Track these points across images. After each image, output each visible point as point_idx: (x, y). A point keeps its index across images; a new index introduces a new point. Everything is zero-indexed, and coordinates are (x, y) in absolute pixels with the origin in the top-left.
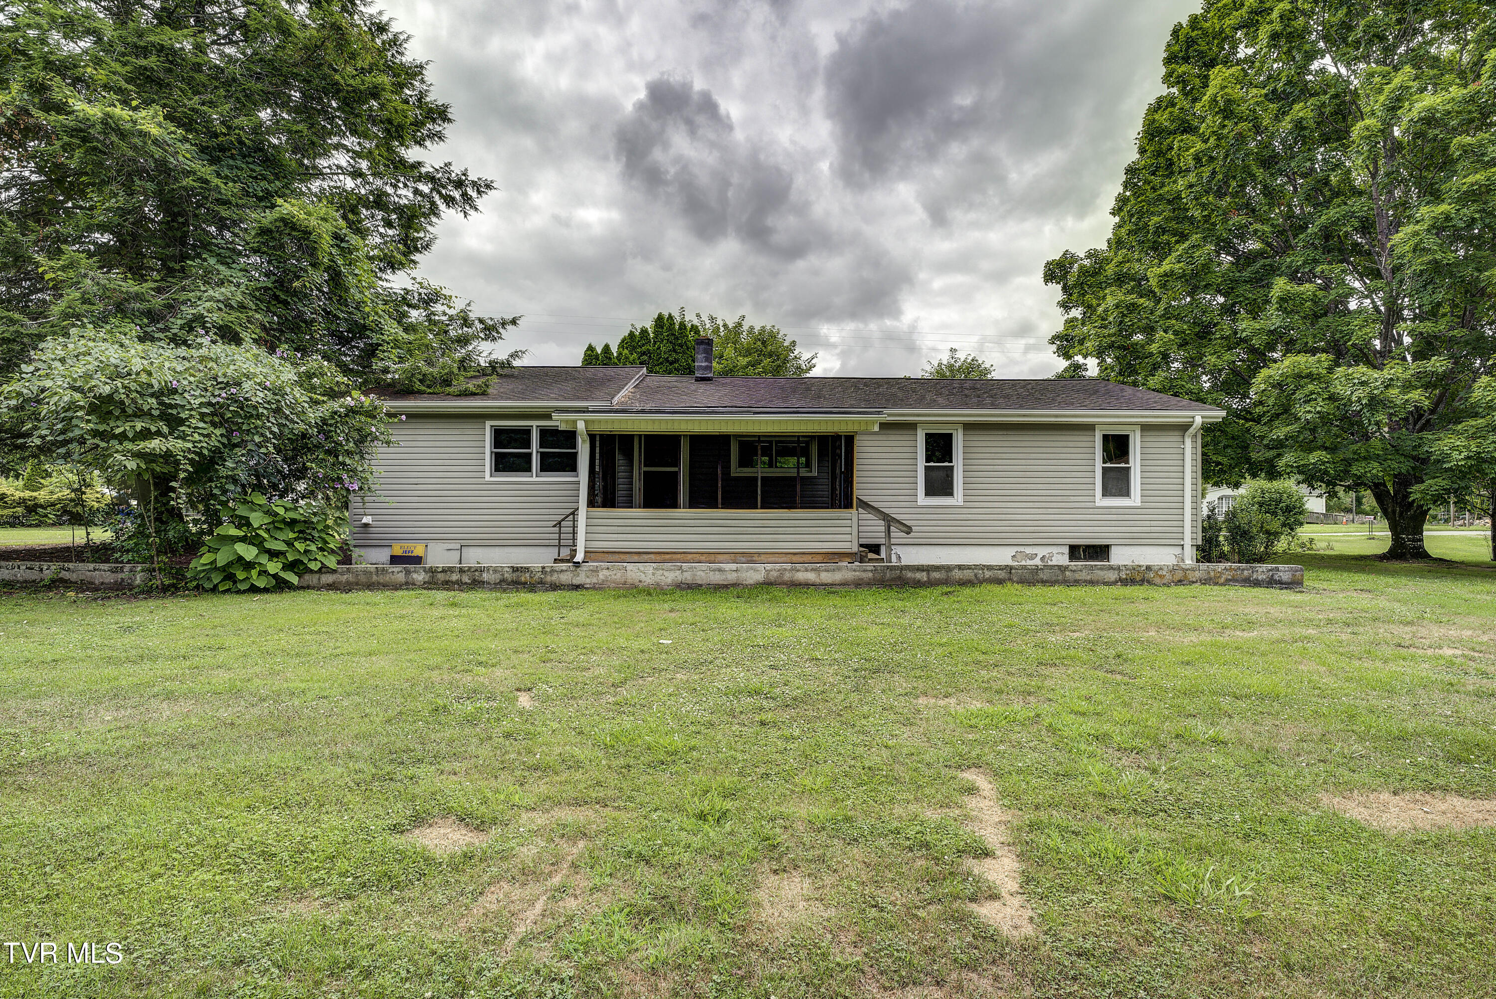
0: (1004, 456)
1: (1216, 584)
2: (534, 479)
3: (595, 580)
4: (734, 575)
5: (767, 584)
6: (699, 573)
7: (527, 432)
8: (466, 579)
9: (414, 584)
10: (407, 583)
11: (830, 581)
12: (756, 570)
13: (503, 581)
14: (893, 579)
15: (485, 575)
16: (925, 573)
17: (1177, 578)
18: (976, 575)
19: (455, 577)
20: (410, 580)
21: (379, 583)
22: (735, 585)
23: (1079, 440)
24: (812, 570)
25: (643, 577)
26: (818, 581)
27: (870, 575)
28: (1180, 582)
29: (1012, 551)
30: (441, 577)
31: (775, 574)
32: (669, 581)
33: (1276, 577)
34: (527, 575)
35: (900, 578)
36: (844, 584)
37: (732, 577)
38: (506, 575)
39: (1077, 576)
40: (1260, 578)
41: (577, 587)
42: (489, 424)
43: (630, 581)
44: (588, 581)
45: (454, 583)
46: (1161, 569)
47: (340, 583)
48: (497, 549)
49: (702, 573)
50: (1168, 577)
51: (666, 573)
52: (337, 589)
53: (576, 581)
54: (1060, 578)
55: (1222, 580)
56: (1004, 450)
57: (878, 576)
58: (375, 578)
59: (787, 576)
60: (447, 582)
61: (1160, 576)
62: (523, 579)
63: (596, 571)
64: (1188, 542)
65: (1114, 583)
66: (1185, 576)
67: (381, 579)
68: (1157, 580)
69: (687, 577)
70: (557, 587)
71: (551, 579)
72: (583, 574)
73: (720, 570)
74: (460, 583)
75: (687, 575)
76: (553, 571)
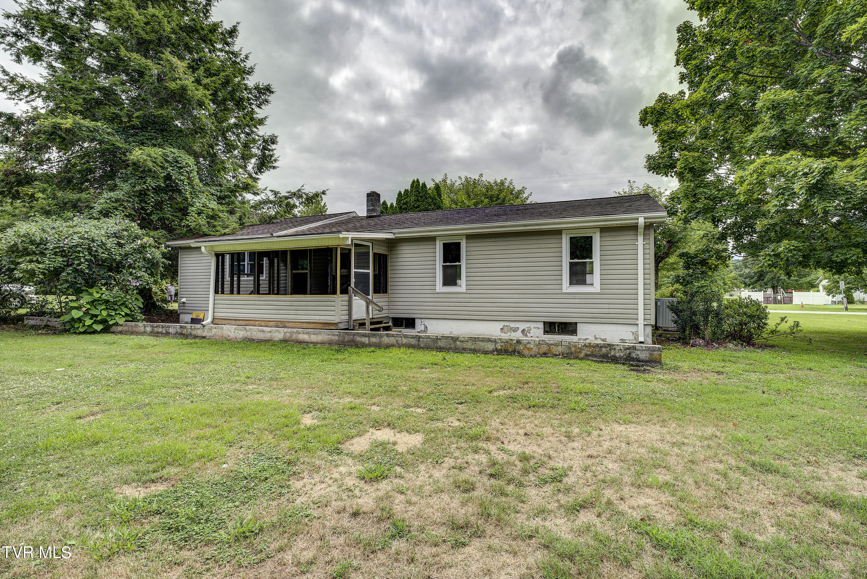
0: (495, 256)
1: (577, 358)
3: (210, 334)
4: (269, 334)
5: (285, 341)
6: (254, 332)
8: (164, 331)
10: (144, 332)
11: (315, 341)
12: (279, 332)
13: (177, 333)
14: (349, 342)
15: (170, 329)
16: (367, 338)
17: (542, 351)
18: (397, 341)
19: (160, 330)
20: (145, 330)
21: (135, 332)
22: (269, 341)
23: (550, 243)
24: (307, 333)
25: (230, 334)
26: (309, 340)
27: (337, 338)
28: (545, 354)
29: (501, 325)
30: (156, 329)
31: (288, 335)
32: (241, 336)
33: (633, 355)
35: (353, 341)
36: (323, 343)
37: (268, 336)
38: (178, 330)
39: (465, 345)
40: (617, 355)
41: (204, 338)
43: (224, 336)
44: (208, 334)
46: (529, 343)
49: (255, 332)
50: (535, 350)
51: (240, 332)
53: (204, 335)
54: (453, 346)
55: (582, 355)
56: (495, 252)
57: (341, 339)
58: (134, 329)
59: (294, 337)
60: (158, 333)
61: (528, 349)
63: (210, 329)
64: (641, 322)
65: (492, 352)
66: (549, 350)
67: (136, 329)
68: (526, 352)
69: (248, 334)
70: (196, 337)
71: (194, 332)
72: (206, 331)
73: (263, 331)
74: (161, 333)
75: (249, 334)
76: (195, 328)
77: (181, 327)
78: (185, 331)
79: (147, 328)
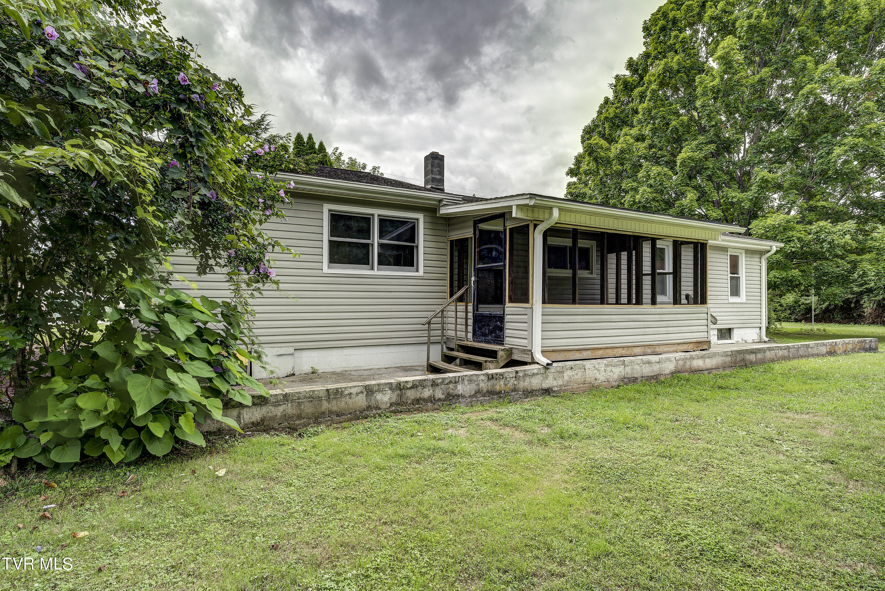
1: (856, 352)
2: (375, 272)
3: (560, 383)
4: (658, 366)
5: (677, 373)
6: (636, 367)
7: (367, 220)
8: (439, 394)
9: (378, 408)
10: (369, 408)
12: (670, 361)
13: (478, 392)
15: (460, 387)
16: (754, 355)
19: (427, 393)
20: (373, 403)
21: (331, 412)
22: (658, 376)
23: (721, 258)
24: (701, 357)
25: (598, 376)
26: (704, 366)
27: (729, 359)
28: (845, 352)
30: (411, 394)
31: (681, 363)
32: (616, 376)
33: (871, 346)
34: (502, 382)
35: (743, 360)
37: (656, 369)
38: (482, 385)
40: (867, 347)
41: (547, 392)
42: (327, 207)
43: (588, 380)
44: (555, 383)
45: (426, 400)
47: (273, 418)
48: (335, 352)
49: (638, 366)
50: (842, 349)
51: (614, 369)
52: (267, 430)
53: (545, 386)
54: (807, 353)
55: (857, 349)
57: (733, 360)
58: (325, 405)
59: (688, 365)
60: (418, 401)
61: (839, 349)
62: (498, 388)
63: (561, 372)
64: (764, 325)
65: (826, 355)
66: (847, 348)
67: (334, 406)
69: (628, 371)
70: (529, 393)
71: (523, 384)
72: (551, 377)
73: (649, 363)
74: (432, 400)
75: (628, 369)
76: (525, 375)
77: (491, 377)
78: (500, 385)
79: (379, 396)
